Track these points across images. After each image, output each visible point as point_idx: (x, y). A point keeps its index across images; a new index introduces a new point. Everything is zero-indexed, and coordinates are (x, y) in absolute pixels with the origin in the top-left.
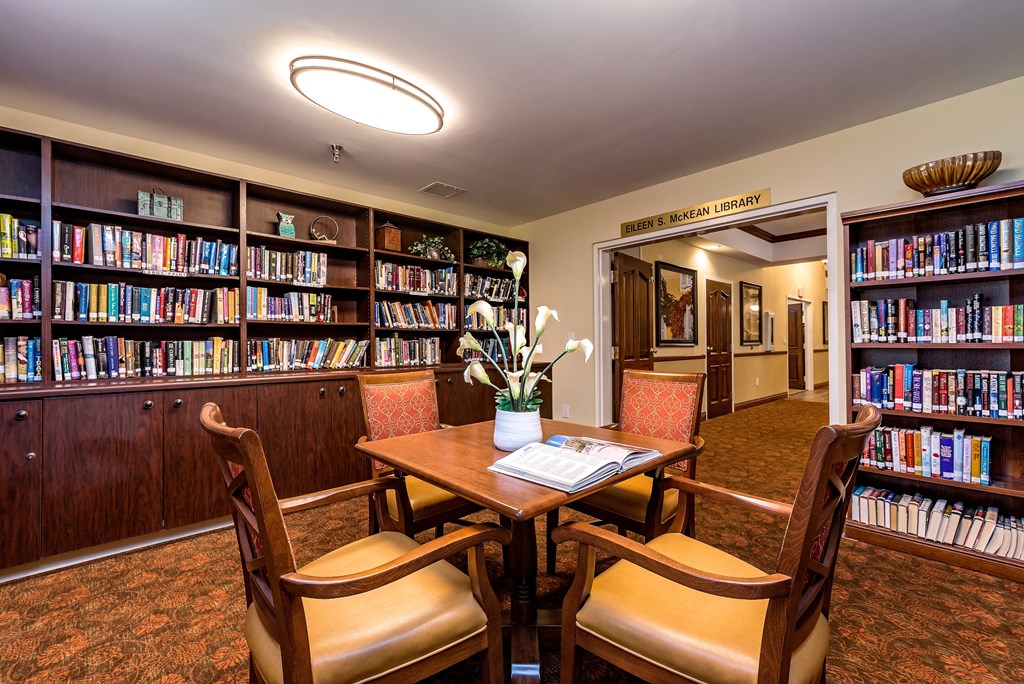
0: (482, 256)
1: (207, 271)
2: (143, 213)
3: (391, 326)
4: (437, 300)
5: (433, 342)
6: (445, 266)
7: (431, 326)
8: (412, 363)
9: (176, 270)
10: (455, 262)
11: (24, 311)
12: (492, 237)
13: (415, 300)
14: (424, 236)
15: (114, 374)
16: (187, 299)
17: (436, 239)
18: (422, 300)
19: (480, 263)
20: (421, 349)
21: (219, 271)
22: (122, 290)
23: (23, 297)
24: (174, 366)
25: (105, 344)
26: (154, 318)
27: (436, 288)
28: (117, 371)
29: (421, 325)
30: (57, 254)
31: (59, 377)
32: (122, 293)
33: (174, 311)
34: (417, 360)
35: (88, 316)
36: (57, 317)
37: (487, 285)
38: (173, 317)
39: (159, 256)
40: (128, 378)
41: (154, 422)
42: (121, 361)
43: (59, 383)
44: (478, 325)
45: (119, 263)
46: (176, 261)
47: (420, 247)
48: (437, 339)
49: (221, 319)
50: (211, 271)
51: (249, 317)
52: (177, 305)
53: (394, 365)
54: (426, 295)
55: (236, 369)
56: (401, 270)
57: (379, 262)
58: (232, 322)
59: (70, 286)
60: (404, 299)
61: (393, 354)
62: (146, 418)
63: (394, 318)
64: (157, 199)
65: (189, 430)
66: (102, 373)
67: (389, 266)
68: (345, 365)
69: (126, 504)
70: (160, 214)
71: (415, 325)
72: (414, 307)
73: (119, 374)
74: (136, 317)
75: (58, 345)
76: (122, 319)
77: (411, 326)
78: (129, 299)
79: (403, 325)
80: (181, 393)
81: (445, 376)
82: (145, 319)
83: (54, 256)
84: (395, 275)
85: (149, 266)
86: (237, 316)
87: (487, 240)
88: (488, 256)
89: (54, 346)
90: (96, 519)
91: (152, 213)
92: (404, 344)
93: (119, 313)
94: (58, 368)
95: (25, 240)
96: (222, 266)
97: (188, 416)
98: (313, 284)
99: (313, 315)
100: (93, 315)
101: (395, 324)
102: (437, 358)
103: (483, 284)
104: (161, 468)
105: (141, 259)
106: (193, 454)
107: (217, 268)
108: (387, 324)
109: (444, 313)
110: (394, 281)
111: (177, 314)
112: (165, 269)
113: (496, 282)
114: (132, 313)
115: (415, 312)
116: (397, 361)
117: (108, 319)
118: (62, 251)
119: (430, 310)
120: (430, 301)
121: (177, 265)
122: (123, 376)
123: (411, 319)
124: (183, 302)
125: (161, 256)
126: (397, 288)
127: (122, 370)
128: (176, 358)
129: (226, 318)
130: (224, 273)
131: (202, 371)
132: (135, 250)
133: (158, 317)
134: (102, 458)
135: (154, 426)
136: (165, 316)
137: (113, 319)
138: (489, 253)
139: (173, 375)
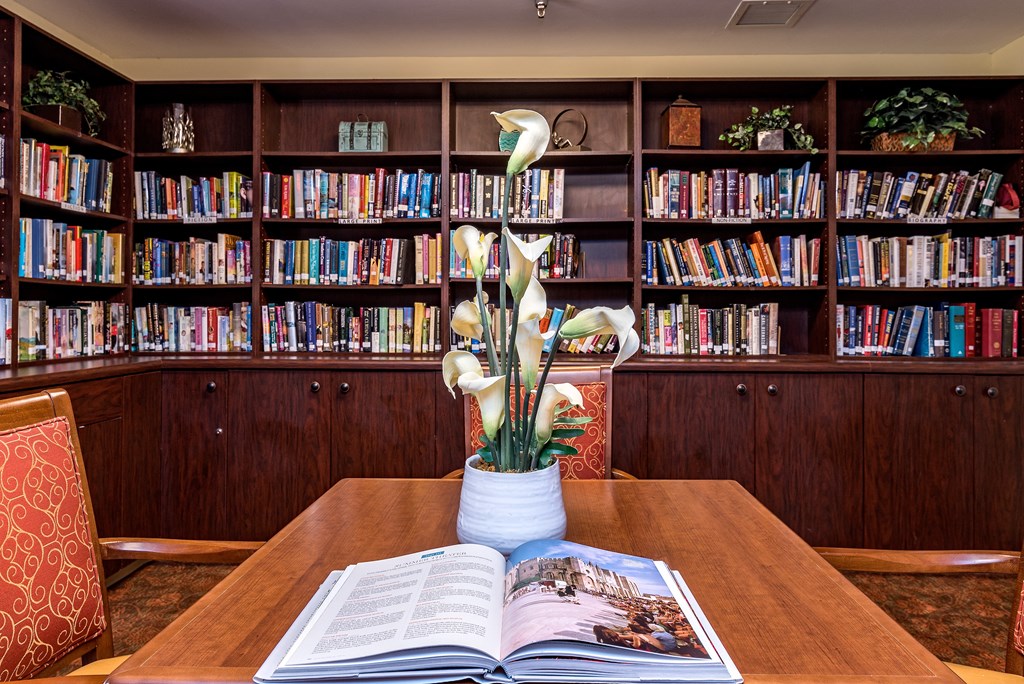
0: (888, 128)
1: (406, 213)
2: (344, 148)
3: (679, 283)
4: (773, 231)
5: (765, 312)
6: (795, 163)
7: (763, 280)
8: (718, 350)
9: (374, 216)
10: (815, 151)
11: (246, 275)
12: (915, 84)
13: (724, 233)
14: (755, 110)
15: (312, 347)
16: (382, 253)
17: (777, 112)
18: (744, 233)
19: (887, 144)
20: (737, 325)
21: (419, 212)
22: (322, 244)
23: (245, 259)
24: (370, 340)
25: (304, 311)
26: (350, 279)
27: (772, 207)
28: (315, 343)
29: (738, 279)
30: (266, 209)
31: (267, 348)
32: (322, 250)
33: (368, 269)
34: (728, 347)
35: (293, 278)
36: (267, 280)
37: (907, 189)
38: (368, 277)
39: (358, 200)
40: (325, 353)
41: (321, 408)
42: (318, 331)
43: (267, 354)
44: (878, 275)
45: (318, 213)
46: (375, 204)
47: (740, 133)
48: (773, 308)
49: (420, 277)
50: (411, 214)
51: (454, 273)
52: (372, 260)
53: (681, 351)
54: (748, 221)
55: (438, 347)
56: (697, 181)
57: (653, 172)
58: (432, 281)
59: (279, 245)
60: (705, 232)
61: (680, 333)
62: (314, 402)
63: (685, 269)
64: (357, 128)
65: (357, 425)
66: (301, 345)
67: (674, 176)
68: (592, 348)
69: (295, 504)
70: (361, 147)
71: (727, 280)
72: (725, 247)
73: (316, 347)
74: (334, 277)
75: (266, 312)
76: (322, 281)
77: (717, 283)
78: (328, 256)
79: (704, 280)
80: (349, 375)
81: (762, 379)
82: (342, 280)
83: (264, 212)
84: (685, 190)
85: (346, 213)
86: (439, 273)
87: (904, 93)
88: (903, 127)
89: (263, 312)
90: (270, 516)
91: (352, 147)
92: (701, 314)
93: (320, 274)
94: (267, 337)
95: (244, 197)
96: (424, 203)
97: (356, 406)
98: (543, 220)
99: (545, 268)
100: (297, 277)
101: (686, 279)
102: (773, 344)
103: (897, 188)
104: (329, 468)
105: (337, 206)
106: (361, 457)
107: (417, 208)
108: (669, 279)
109: (792, 254)
110: (685, 202)
111: (373, 273)
112: (362, 215)
113: (932, 182)
114: (330, 273)
115: (726, 255)
116: (688, 344)
117: (309, 280)
118: (271, 207)
119: (759, 247)
120: (758, 235)
121: (375, 209)
122: (320, 349)
123: (719, 269)
124: (378, 257)
125: (357, 200)
126: (690, 214)
127: (319, 342)
128: (372, 330)
129: (426, 277)
130: (425, 215)
131: (400, 348)
132: (331, 197)
133: (355, 277)
134: (275, 444)
135: (322, 414)
136: (361, 276)
137: (313, 281)
138: (907, 120)
139: (368, 352)
